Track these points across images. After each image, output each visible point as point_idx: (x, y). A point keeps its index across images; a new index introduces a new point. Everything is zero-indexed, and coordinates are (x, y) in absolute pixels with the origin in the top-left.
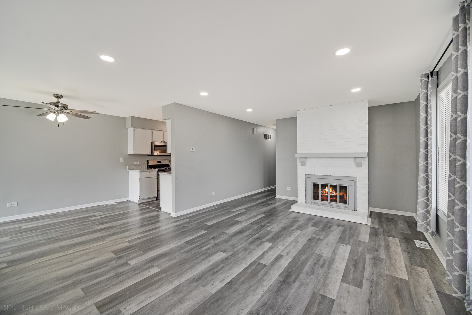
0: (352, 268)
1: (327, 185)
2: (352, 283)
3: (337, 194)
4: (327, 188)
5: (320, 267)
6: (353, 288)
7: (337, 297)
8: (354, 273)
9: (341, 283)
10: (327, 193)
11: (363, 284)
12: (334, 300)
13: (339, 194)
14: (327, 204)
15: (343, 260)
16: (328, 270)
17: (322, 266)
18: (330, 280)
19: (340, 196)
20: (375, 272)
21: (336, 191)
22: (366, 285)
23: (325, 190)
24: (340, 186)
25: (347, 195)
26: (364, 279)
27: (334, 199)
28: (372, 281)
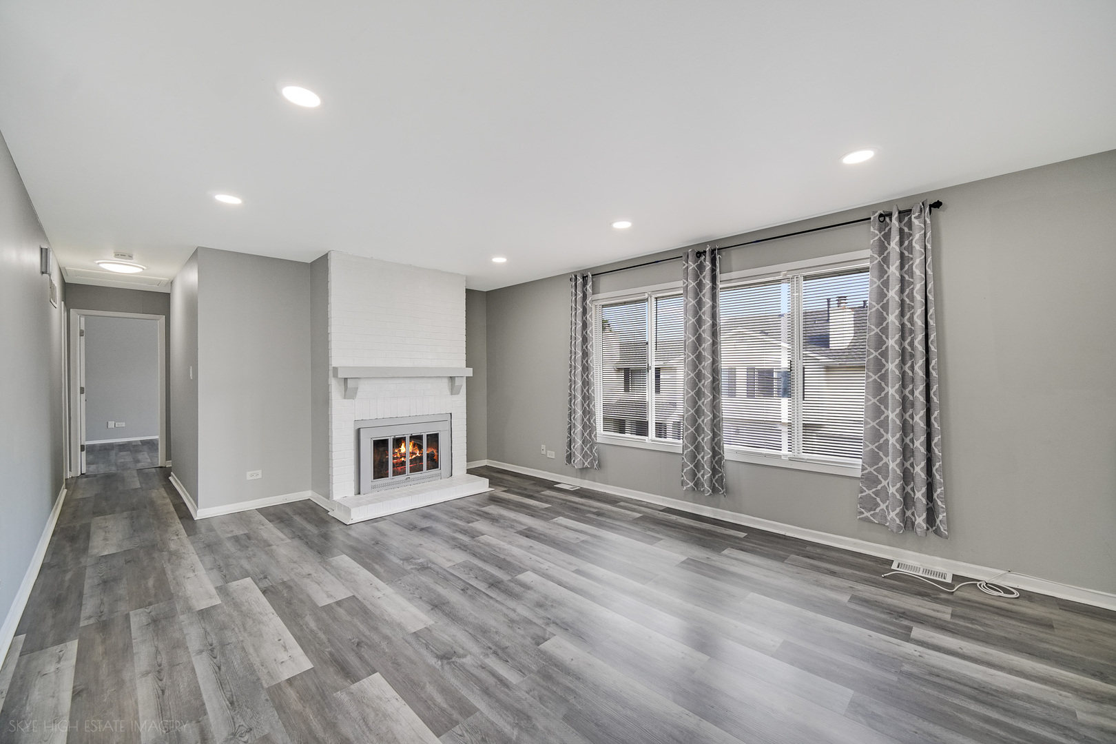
1: (404, 439)
3: (422, 454)
4: (403, 444)
10: (404, 456)
13: (425, 451)
14: (403, 482)
19: (428, 455)
21: (420, 448)
23: (400, 450)
24: (427, 435)
25: (438, 452)
27: (416, 466)
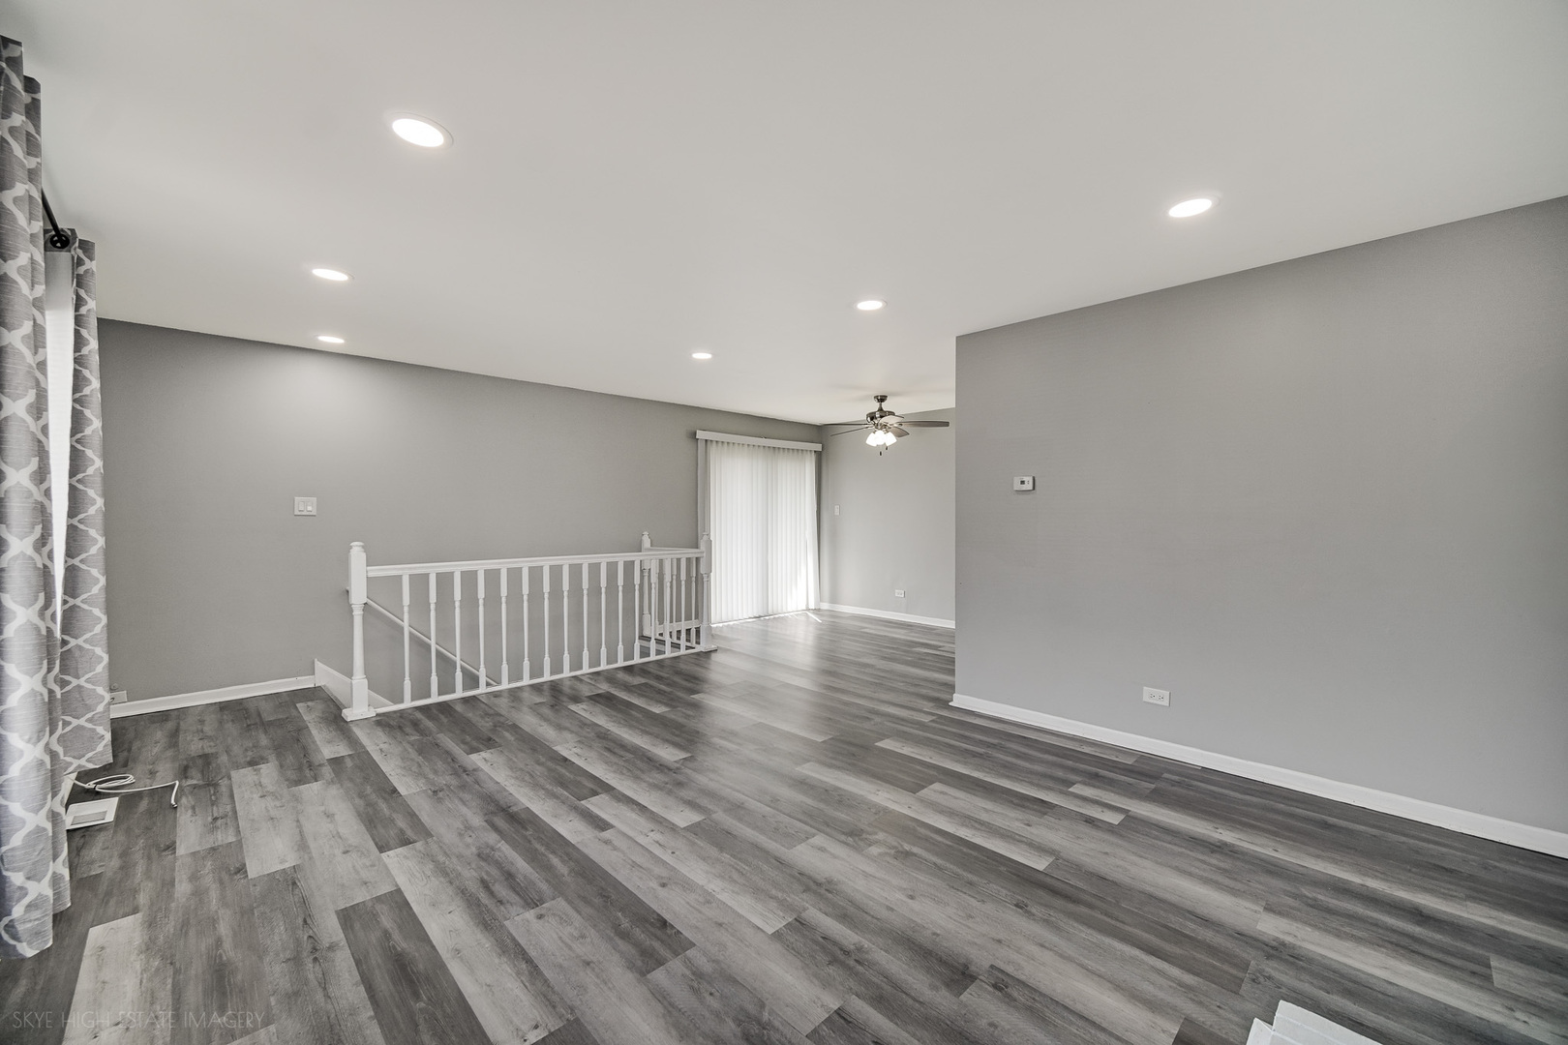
0: (404, 945)
2: (370, 904)
5: (485, 877)
6: (361, 896)
7: (380, 859)
8: (387, 935)
9: (397, 885)
11: (340, 923)
12: (381, 852)
15: (458, 951)
16: (458, 888)
17: (485, 885)
18: (429, 873)
20: (319, 996)
22: (330, 928)
26: (344, 942)
28: (317, 955)
